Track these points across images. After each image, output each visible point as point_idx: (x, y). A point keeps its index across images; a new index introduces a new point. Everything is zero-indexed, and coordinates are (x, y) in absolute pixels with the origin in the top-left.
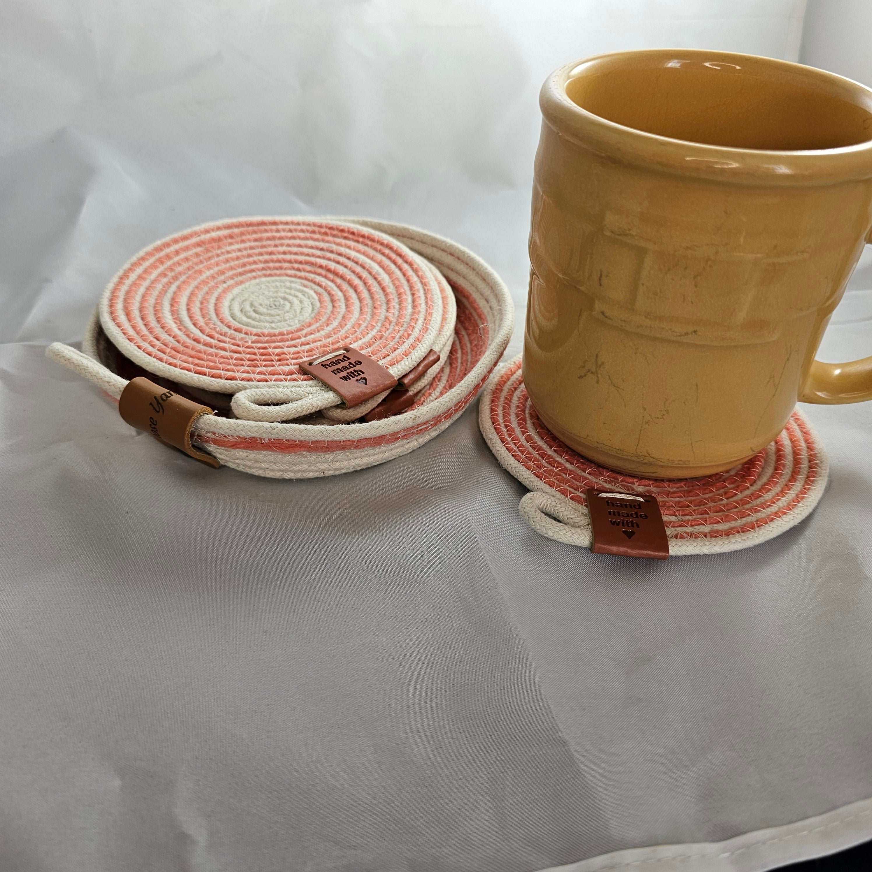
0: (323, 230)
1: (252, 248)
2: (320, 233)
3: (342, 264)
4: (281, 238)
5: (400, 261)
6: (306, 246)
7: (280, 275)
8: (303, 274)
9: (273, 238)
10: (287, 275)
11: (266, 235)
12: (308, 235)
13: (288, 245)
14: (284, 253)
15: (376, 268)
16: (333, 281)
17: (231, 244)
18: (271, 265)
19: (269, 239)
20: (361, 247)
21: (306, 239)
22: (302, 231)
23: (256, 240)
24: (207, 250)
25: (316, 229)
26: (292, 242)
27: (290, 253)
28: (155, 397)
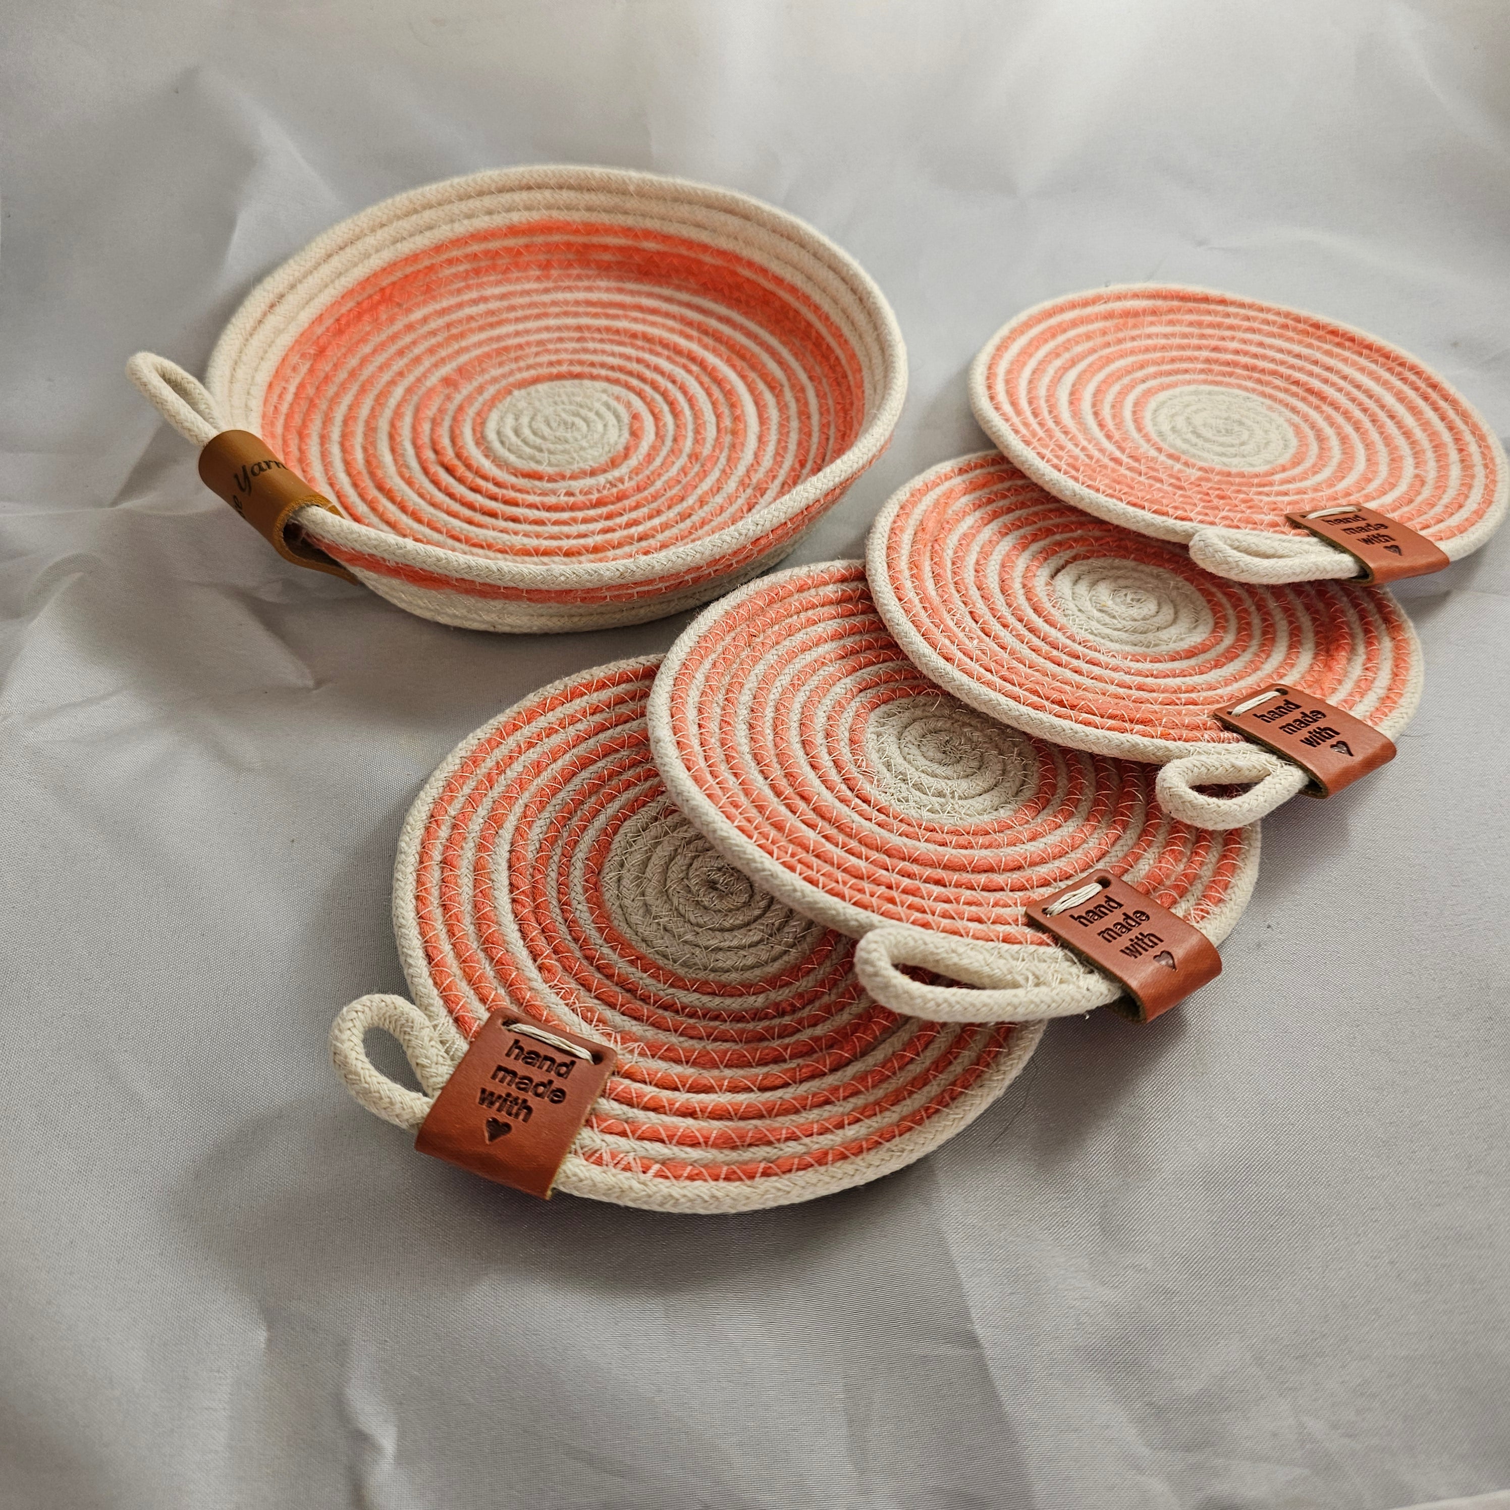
0: (1301, 326)
1: (1185, 336)
2: (1295, 329)
3: (1333, 385)
4: (1231, 328)
5: (1434, 395)
6: (1271, 347)
7: (1228, 385)
8: (1268, 390)
9: (1219, 326)
10: (1240, 387)
11: (1208, 319)
12: (1275, 330)
13: (1244, 342)
14: (1237, 352)
15: (1389, 400)
16: (1317, 408)
17: (1152, 324)
18: (1216, 368)
19: (1211, 325)
20: (1363, 362)
21: (1273, 335)
22: (1267, 322)
23: (1191, 324)
24: (1118, 329)
25: (1290, 323)
26: (1249, 336)
27: (1246, 353)
28: (244, 468)
